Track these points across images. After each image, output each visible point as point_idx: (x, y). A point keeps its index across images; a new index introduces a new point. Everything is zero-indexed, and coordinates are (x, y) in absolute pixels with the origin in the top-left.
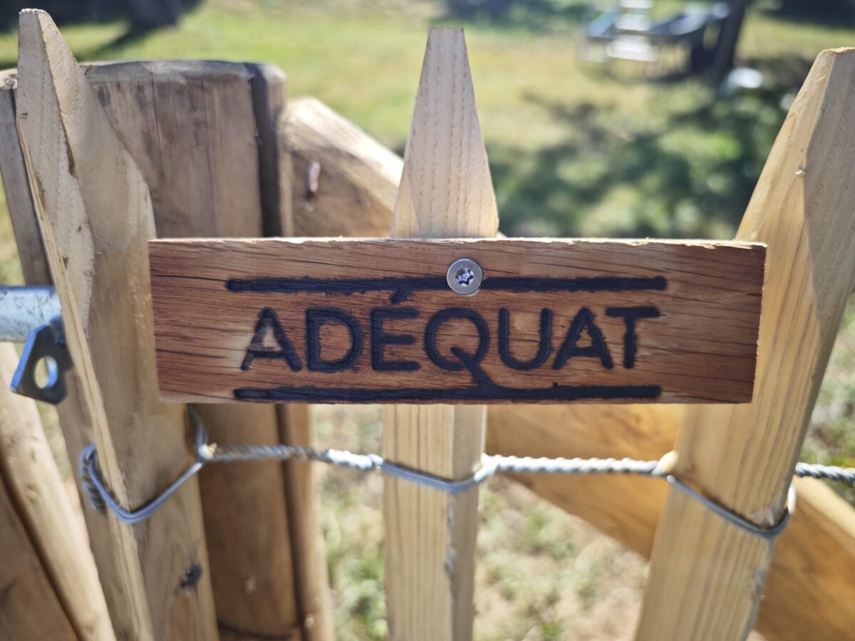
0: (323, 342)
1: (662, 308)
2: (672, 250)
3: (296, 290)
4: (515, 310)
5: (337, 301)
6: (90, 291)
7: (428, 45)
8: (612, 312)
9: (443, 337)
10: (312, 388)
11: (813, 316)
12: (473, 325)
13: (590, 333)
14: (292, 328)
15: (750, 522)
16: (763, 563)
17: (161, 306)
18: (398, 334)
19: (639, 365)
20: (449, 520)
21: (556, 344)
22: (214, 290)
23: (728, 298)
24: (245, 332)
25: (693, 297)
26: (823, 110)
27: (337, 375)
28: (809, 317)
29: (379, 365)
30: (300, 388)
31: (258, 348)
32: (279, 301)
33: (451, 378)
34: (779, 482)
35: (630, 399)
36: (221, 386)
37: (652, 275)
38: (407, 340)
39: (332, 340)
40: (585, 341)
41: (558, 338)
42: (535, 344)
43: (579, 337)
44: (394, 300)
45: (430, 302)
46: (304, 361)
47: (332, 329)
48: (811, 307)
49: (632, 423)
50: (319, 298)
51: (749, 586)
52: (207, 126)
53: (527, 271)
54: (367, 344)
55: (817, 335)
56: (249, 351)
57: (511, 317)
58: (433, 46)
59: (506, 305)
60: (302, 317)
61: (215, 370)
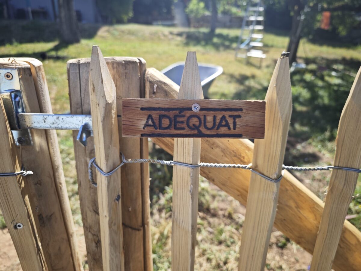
0: (163, 122)
1: (242, 116)
2: (244, 102)
3: (157, 110)
4: (208, 116)
5: (167, 113)
6: (104, 112)
7: (187, 55)
8: (230, 116)
9: (191, 122)
10: (160, 134)
11: (281, 120)
12: (198, 119)
13: (225, 121)
14: (156, 119)
15: (271, 178)
16: (275, 190)
17: (124, 114)
18: (180, 121)
19: (237, 129)
20: (191, 177)
21: (217, 124)
22: (137, 110)
23: (257, 113)
24: (144, 120)
25: (249, 113)
26: (279, 71)
27: (166, 131)
28: (280, 121)
29: (176, 128)
30: (157, 134)
31: (147, 124)
32: (153, 113)
33: (193, 132)
34: (277, 166)
35: (235, 137)
36: (138, 133)
37: (240, 108)
38: (182, 122)
39: (165, 122)
40: (224, 123)
41: (218, 122)
42: (212, 124)
43: (222, 122)
44: (180, 113)
45: (188, 113)
46: (158, 127)
47: (165, 119)
48: (280, 118)
49: (242, 159)
50: (162, 112)
51: (272, 198)
52: (128, 74)
53: (210, 106)
54: (173, 123)
55: (282, 125)
56: (145, 125)
57: (207, 117)
58: (189, 56)
59: (206, 114)
60: (158, 117)
61: (137, 129)
